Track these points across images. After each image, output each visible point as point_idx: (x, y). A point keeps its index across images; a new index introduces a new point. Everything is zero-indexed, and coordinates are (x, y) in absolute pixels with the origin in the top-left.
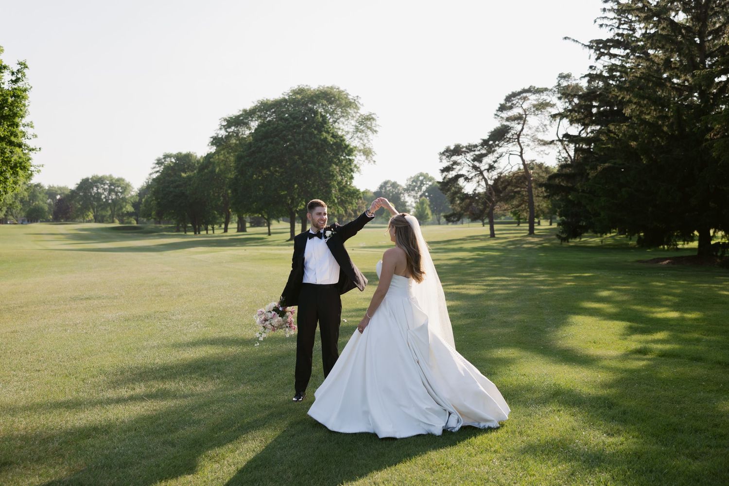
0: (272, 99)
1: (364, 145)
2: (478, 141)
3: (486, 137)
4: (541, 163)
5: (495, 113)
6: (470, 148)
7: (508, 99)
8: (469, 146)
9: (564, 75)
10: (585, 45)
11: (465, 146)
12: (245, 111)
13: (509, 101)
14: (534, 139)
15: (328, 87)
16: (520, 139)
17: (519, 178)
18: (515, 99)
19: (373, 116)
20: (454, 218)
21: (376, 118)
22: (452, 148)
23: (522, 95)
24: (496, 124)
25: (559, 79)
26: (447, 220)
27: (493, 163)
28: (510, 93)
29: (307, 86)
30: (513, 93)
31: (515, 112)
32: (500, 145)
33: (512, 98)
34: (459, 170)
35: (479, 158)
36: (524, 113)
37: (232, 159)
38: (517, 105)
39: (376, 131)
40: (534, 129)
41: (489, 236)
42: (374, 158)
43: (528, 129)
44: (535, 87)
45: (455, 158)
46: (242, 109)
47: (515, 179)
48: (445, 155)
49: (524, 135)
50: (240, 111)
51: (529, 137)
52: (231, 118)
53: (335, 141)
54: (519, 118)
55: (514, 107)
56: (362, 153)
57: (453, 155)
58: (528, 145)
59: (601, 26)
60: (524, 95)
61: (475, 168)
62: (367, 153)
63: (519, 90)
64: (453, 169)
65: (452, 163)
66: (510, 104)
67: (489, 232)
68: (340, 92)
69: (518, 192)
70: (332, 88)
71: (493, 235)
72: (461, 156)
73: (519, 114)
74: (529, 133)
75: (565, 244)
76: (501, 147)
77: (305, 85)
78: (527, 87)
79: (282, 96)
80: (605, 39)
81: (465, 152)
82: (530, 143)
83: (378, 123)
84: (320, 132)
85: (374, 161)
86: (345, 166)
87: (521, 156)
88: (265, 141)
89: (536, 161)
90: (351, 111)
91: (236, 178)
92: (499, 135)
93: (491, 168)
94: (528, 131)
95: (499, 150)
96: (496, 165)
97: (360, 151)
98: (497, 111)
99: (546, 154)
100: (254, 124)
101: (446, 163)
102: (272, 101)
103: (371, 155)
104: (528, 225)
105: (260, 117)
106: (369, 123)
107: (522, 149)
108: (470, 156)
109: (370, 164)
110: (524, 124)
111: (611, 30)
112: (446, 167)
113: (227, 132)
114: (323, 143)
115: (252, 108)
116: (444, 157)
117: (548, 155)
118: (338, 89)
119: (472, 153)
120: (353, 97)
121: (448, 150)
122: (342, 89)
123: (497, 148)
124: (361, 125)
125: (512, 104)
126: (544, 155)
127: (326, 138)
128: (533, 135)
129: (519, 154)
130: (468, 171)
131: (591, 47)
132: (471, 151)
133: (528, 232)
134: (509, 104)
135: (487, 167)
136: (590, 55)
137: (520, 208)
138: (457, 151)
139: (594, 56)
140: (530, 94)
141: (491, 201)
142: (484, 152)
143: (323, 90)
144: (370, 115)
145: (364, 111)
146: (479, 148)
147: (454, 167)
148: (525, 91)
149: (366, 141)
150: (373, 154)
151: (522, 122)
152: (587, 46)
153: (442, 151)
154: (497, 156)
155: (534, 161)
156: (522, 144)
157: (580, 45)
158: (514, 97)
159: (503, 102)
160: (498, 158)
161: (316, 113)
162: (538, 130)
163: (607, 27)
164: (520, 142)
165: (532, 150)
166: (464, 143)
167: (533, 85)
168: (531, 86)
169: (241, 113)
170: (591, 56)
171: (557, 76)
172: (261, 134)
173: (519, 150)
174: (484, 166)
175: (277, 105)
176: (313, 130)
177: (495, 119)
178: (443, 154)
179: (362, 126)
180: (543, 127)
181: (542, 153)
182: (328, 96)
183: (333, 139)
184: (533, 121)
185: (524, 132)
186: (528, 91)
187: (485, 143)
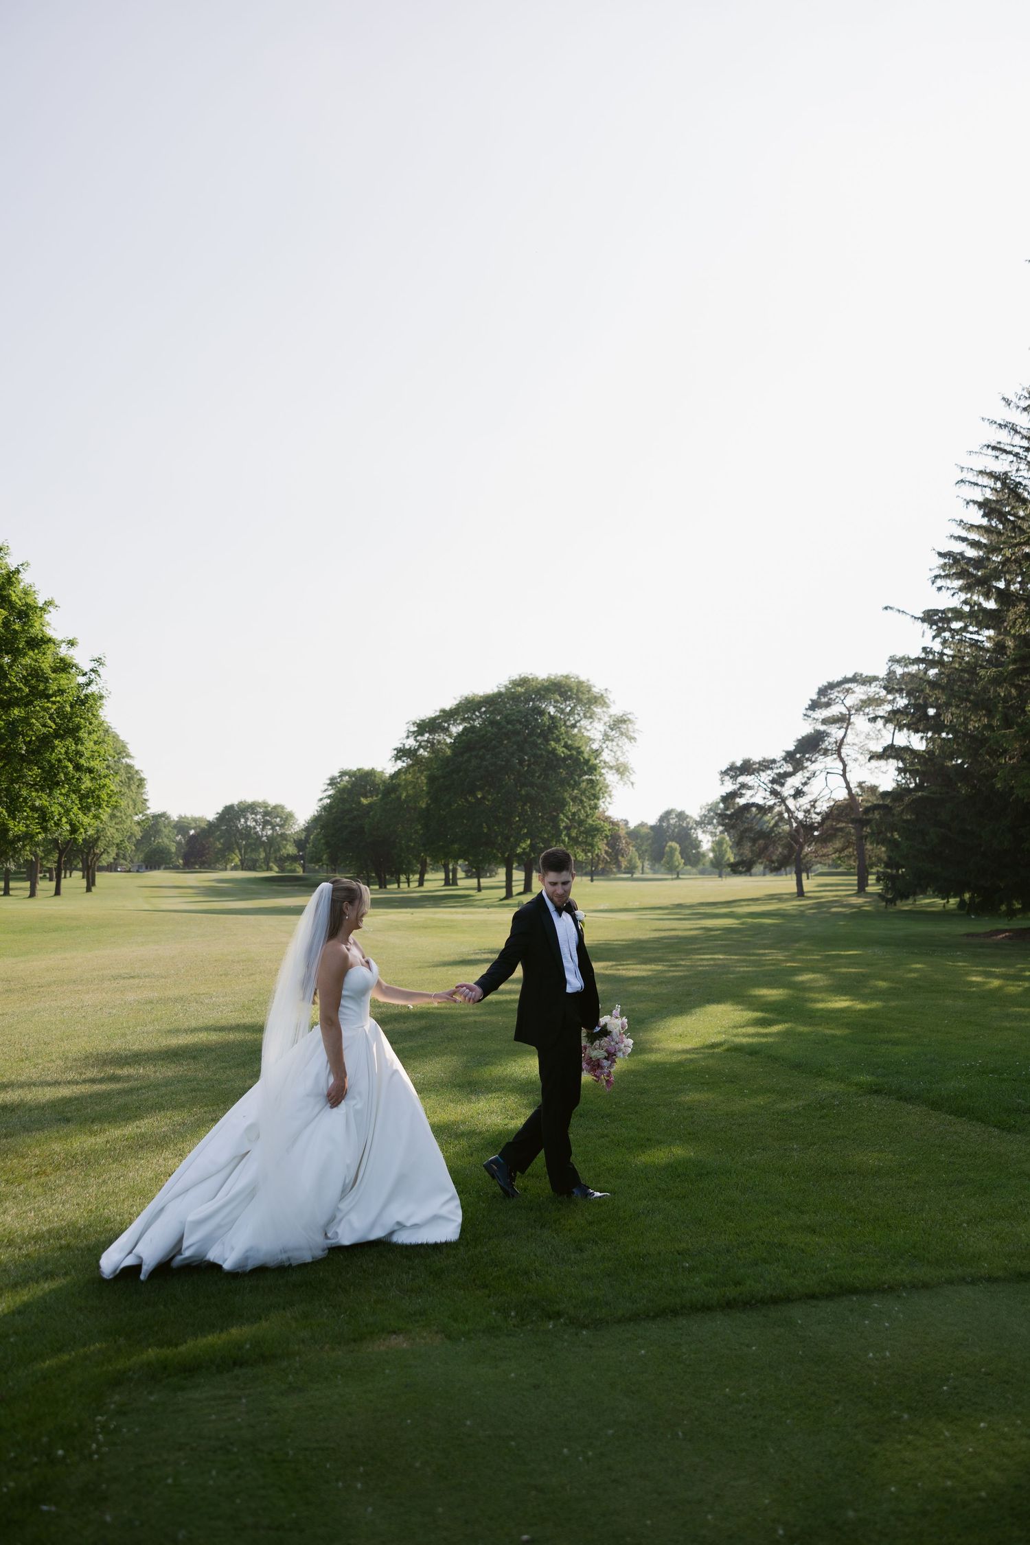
0: (482, 694)
1: (618, 760)
2: (778, 754)
3: (792, 748)
4: (875, 786)
5: (804, 712)
6: (766, 765)
7: (823, 692)
8: (763, 761)
9: (897, 658)
10: (915, 618)
11: (757, 761)
12: (443, 711)
13: (825, 696)
14: (863, 748)
15: (562, 676)
16: (842, 751)
17: (842, 808)
18: (832, 692)
19: (630, 716)
20: (743, 868)
21: (634, 719)
22: (739, 764)
23: (843, 686)
24: (806, 729)
25: (890, 664)
26: (732, 870)
27: (802, 787)
28: (826, 684)
29: (531, 674)
30: (829, 683)
31: (835, 710)
32: (813, 759)
33: (829, 691)
34: (752, 796)
35: (780, 779)
36: (847, 713)
37: (423, 779)
38: (837, 701)
39: (634, 739)
40: (863, 737)
41: (796, 895)
42: (633, 778)
43: (854, 737)
44: (861, 675)
45: (742, 779)
46: (438, 709)
47: (837, 809)
48: (728, 775)
49: (849, 744)
50: (436, 711)
51: (856, 748)
52: (422, 721)
53: (569, 753)
54: (843, 720)
55: (833, 703)
56: (614, 771)
57: (742, 774)
58: (856, 760)
59: (940, 589)
60: (847, 686)
61: (774, 793)
62: (621, 770)
63: (838, 678)
64: (741, 795)
65: (738, 786)
66: (826, 700)
67: (795, 890)
68: (580, 683)
69: (841, 829)
70: (567, 677)
71: (801, 893)
72: (753, 776)
73: (841, 713)
74: (856, 741)
75: (891, 909)
76: (814, 762)
77: (529, 673)
78: (850, 675)
79: (496, 690)
80: (941, 608)
81: (758, 771)
82: (858, 756)
83: (636, 727)
84: (547, 741)
85: (632, 784)
86: (585, 790)
87: (844, 775)
88: (466, 756)
89: (866, 783)
90: (597, 710)
91: (428, 809)
92: (811, 745)
93: (798, 793)
94: (854, 739)
95: (812, 767)
96: (805, 789)
97: (611, 768)
98: (806, 709)
99: (882, 772)
100: (456, 729)
101: (729, 787)
102: (481, 697)
103: (627, 773)
104: (856, 878)
105: (464, 720)
106: (625, 726)
107: (845, 766)
108: (766, 776)
109: (626, 786)
110: (847, 729)
111: (953, 595)
112: (731, 793)
113: (417, 741)
114: (550, 756)
115: (454, 707)
116: (727, 778)
117: (885, 773)
118: (577, 678)
119: (769, 772)
120: (600, 690)
121: (732, 768)
122: (583, 678)
123: (807, 764)
124: (612, 729)
125: (830, 699)
126: (880, 774)
127: (554, 749)
128: (862, 745)
129: (841, 773)
130: (764, 798)
131: (923, 620)
132: (768, 768)
133: (856, 888)
134: (824, 700)
135: (792, 792)
136: (923, 633)
137: (846, 852)
138: (747, 768)
139: (931, 633)
140: (856, 684)
141: (797, 842)
142: (790, 769)
143: (555, 679)
144: (624, 715)
145: (616, 710)
146: (778, 765)
147: (744, 792)
148: (846, 680)
149: (619, 753)
150: (631, 772)
151: (845, 725)
152: (919, 618)
153: (724, 769)
154: (807, 775)
155: (864, 782)
156: (846, 759)
157: (909, 617)
158: (832, 689)
159: (815, 697)
160: (809, 778)
161: (542, 713)
162: (869, 737)
163: (949, 591)
164: (843, 755)
165: (861, 766)
166: (757, 758)
167: (860, 672)
168: (855, 674)
169: (438, 714)
170: (925, 634)
171: (886, 660)
172: (465, 743)
173: (841, 766)
174: (787, 790)
175: (491, 701)
176: (535, 738)
177: (804, 722)
178: (725, 773)
179: (614, 732)
180: (877, 733)
181: (876, 770)
182: (561, 689)
183: (566, 751)
184: (860, 722)
185: (848, 740)
186: (853, 680)
187: (789, 757)
